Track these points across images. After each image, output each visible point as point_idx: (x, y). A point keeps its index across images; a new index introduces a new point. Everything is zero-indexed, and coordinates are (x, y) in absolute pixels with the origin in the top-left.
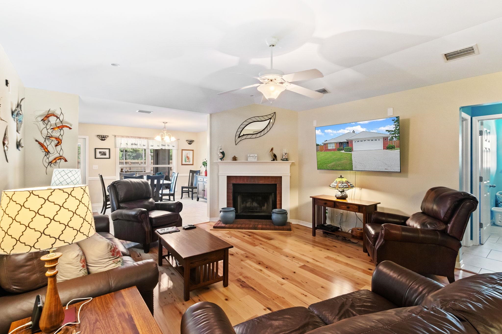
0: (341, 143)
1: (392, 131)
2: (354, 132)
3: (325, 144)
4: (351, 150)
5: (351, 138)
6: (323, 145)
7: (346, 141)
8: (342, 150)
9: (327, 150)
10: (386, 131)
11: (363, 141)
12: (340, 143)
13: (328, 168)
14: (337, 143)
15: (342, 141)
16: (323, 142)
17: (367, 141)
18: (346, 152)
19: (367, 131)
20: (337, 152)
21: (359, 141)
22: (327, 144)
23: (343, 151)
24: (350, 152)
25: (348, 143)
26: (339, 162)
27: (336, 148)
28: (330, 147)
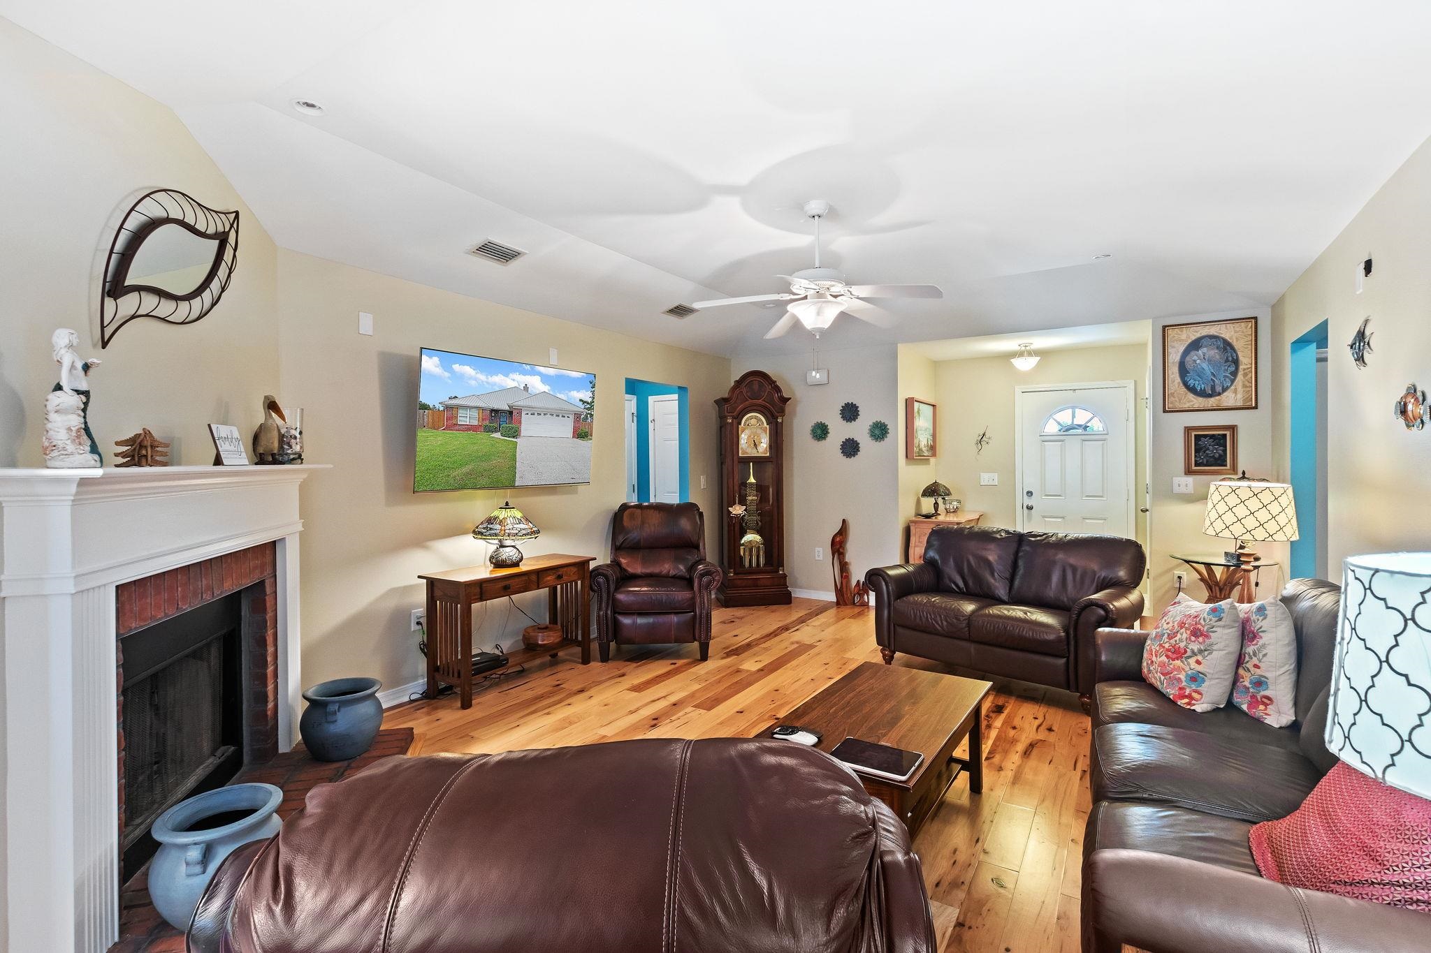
0: (495, 412)
1: (588, 403)
2: (526, 388)
3: (448, 408)
4: (516, 433)
5: (519, 403)
6: (441, 409)
7: (507, 408)
8: (496, 432)
9: (452, 426)
10: (581, 400)
11: (542, 415)
12: (492, 410)
13: (452, 481)
14: (484, 409)
15: (496, 407)
16: (445, 399)
17: (548, 416)
18: (505, 438)
19: (551, 393)
20: (482, 436)
21: (533, 414)
22: (458, 407)
23: (497, 435)
24: (514, 437)
25: (511, 413)
26: (484, 465)
27: (480, 424)
28: (465, 418)
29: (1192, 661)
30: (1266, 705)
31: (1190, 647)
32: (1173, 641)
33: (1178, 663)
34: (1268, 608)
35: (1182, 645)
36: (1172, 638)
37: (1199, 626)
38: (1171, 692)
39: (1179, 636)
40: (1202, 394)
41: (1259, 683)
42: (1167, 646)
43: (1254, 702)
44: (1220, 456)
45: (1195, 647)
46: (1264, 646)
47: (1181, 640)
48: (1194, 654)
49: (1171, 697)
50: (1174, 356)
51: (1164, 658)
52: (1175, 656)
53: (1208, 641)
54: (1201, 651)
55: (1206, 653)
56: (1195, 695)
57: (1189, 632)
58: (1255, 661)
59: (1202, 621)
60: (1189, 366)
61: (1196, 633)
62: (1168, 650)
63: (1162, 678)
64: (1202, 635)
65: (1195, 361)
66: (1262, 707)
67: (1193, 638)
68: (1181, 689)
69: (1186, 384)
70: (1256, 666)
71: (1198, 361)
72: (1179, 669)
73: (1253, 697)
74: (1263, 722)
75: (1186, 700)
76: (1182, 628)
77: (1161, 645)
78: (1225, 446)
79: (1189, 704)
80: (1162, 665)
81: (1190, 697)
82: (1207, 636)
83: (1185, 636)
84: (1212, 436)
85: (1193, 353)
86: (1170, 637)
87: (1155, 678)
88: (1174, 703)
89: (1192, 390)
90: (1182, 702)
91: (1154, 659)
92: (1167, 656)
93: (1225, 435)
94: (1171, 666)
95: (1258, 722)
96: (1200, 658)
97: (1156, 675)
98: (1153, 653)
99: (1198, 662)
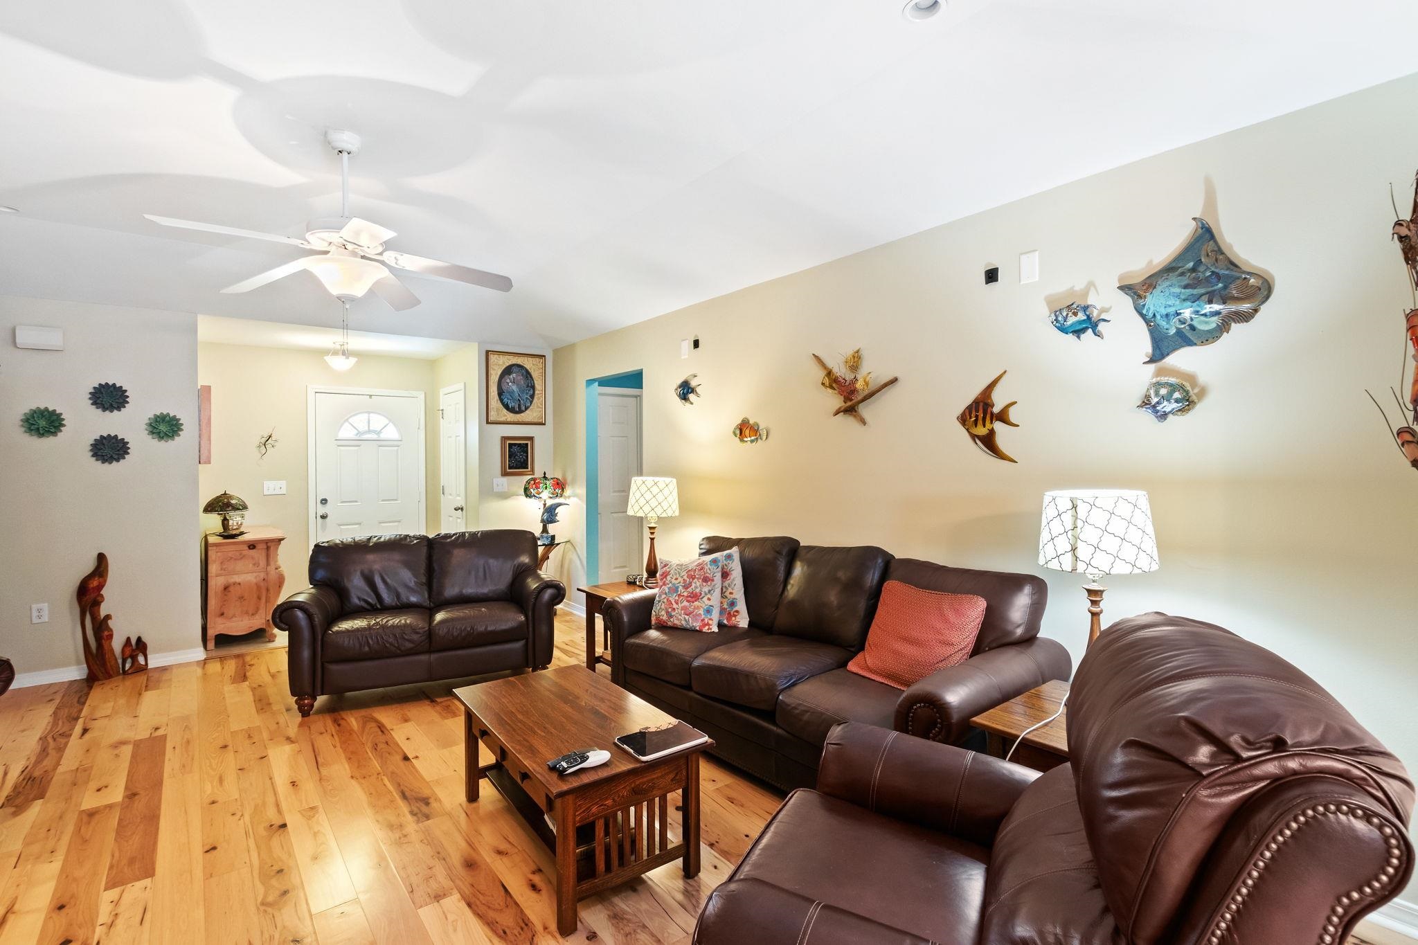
29: (705, 599)
30: (735, 616)
31: (703, 590)
32: (690, 590)
33: (696, 603)
34: (734, 555)
35: (698, 590)
36: (688, 588)
37: (707, 574)
38: (697, 625)
39: (693, 585)
40: (512, 410)
41: (732, 604)
42: (685, 594)
43: (730, 616)
44: (524, 460)
45: (706, 589)
46: (733, 580)
47: (696, 587)
48: (706, 594)
49: (698, 628)
50: (494, 378)
51: (685, 603)
52: (694, 599)
53: (713, 583)
54: (709, 591)
55: (712, 592)
56: (710, 622)
57: (700, 581)
58: (730, 590)
59: (708, 571)
60: (504, 387)
61: (706, 580)
62: (687, 597)
63: (687, 617)
64: (710, 580)
65: (508, 383)
66: (733, 618)
67: (704, 584)
68: (703, 620)
69: (501, 400)
70: (731, 593)
71: (510, 384)
72: (698, 608)
73: (729, 613)
74: (738, 627)
75: (707, 627)
76: (693, 579)
77: (679, 595)
78: (527, 453)
79: (708, 629)
80: (684, 608)
81: (708, 624)
82: (713, 580)
83: (698, 584)
84: (519, 445)
85: (506, 376)
86: (686, 587)
87: (678, 619)
88: (700, 631)
89: (507, 407)
90: (705, 629)
91: (675, 606)
92: (688, 601)
93: (527, 444)
94: (693, 607)
95: (735, 627)
96: (709, 596)
97: (680, 617)
98: (673, 602)
99: (709, 599)
